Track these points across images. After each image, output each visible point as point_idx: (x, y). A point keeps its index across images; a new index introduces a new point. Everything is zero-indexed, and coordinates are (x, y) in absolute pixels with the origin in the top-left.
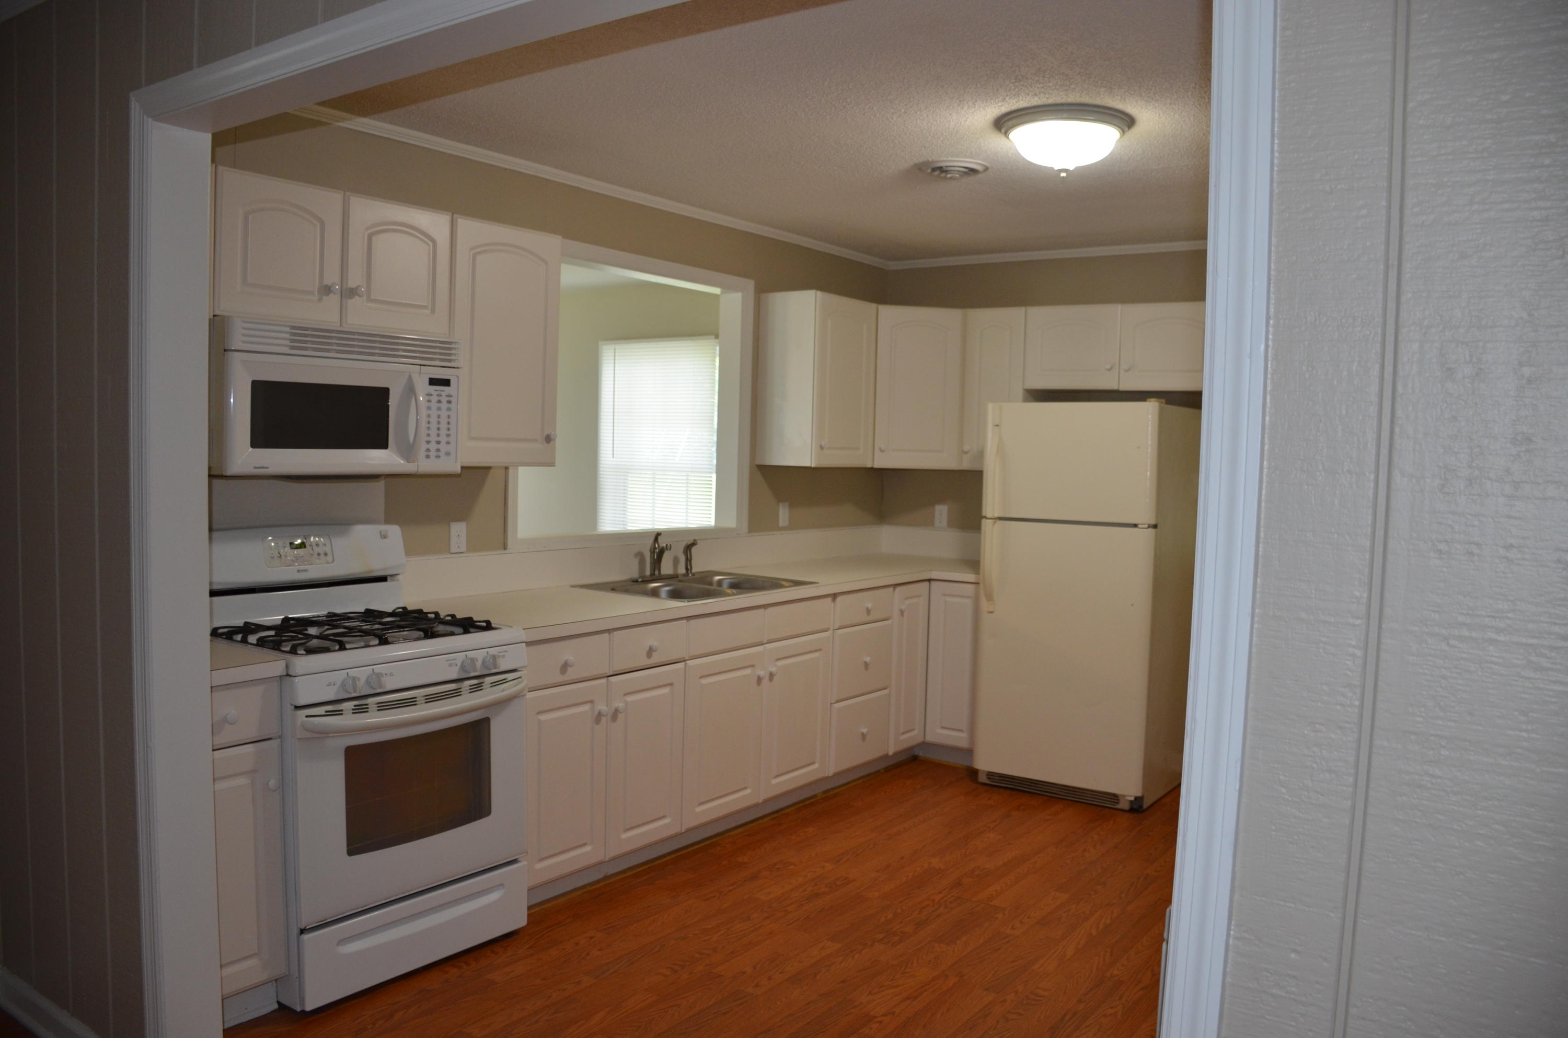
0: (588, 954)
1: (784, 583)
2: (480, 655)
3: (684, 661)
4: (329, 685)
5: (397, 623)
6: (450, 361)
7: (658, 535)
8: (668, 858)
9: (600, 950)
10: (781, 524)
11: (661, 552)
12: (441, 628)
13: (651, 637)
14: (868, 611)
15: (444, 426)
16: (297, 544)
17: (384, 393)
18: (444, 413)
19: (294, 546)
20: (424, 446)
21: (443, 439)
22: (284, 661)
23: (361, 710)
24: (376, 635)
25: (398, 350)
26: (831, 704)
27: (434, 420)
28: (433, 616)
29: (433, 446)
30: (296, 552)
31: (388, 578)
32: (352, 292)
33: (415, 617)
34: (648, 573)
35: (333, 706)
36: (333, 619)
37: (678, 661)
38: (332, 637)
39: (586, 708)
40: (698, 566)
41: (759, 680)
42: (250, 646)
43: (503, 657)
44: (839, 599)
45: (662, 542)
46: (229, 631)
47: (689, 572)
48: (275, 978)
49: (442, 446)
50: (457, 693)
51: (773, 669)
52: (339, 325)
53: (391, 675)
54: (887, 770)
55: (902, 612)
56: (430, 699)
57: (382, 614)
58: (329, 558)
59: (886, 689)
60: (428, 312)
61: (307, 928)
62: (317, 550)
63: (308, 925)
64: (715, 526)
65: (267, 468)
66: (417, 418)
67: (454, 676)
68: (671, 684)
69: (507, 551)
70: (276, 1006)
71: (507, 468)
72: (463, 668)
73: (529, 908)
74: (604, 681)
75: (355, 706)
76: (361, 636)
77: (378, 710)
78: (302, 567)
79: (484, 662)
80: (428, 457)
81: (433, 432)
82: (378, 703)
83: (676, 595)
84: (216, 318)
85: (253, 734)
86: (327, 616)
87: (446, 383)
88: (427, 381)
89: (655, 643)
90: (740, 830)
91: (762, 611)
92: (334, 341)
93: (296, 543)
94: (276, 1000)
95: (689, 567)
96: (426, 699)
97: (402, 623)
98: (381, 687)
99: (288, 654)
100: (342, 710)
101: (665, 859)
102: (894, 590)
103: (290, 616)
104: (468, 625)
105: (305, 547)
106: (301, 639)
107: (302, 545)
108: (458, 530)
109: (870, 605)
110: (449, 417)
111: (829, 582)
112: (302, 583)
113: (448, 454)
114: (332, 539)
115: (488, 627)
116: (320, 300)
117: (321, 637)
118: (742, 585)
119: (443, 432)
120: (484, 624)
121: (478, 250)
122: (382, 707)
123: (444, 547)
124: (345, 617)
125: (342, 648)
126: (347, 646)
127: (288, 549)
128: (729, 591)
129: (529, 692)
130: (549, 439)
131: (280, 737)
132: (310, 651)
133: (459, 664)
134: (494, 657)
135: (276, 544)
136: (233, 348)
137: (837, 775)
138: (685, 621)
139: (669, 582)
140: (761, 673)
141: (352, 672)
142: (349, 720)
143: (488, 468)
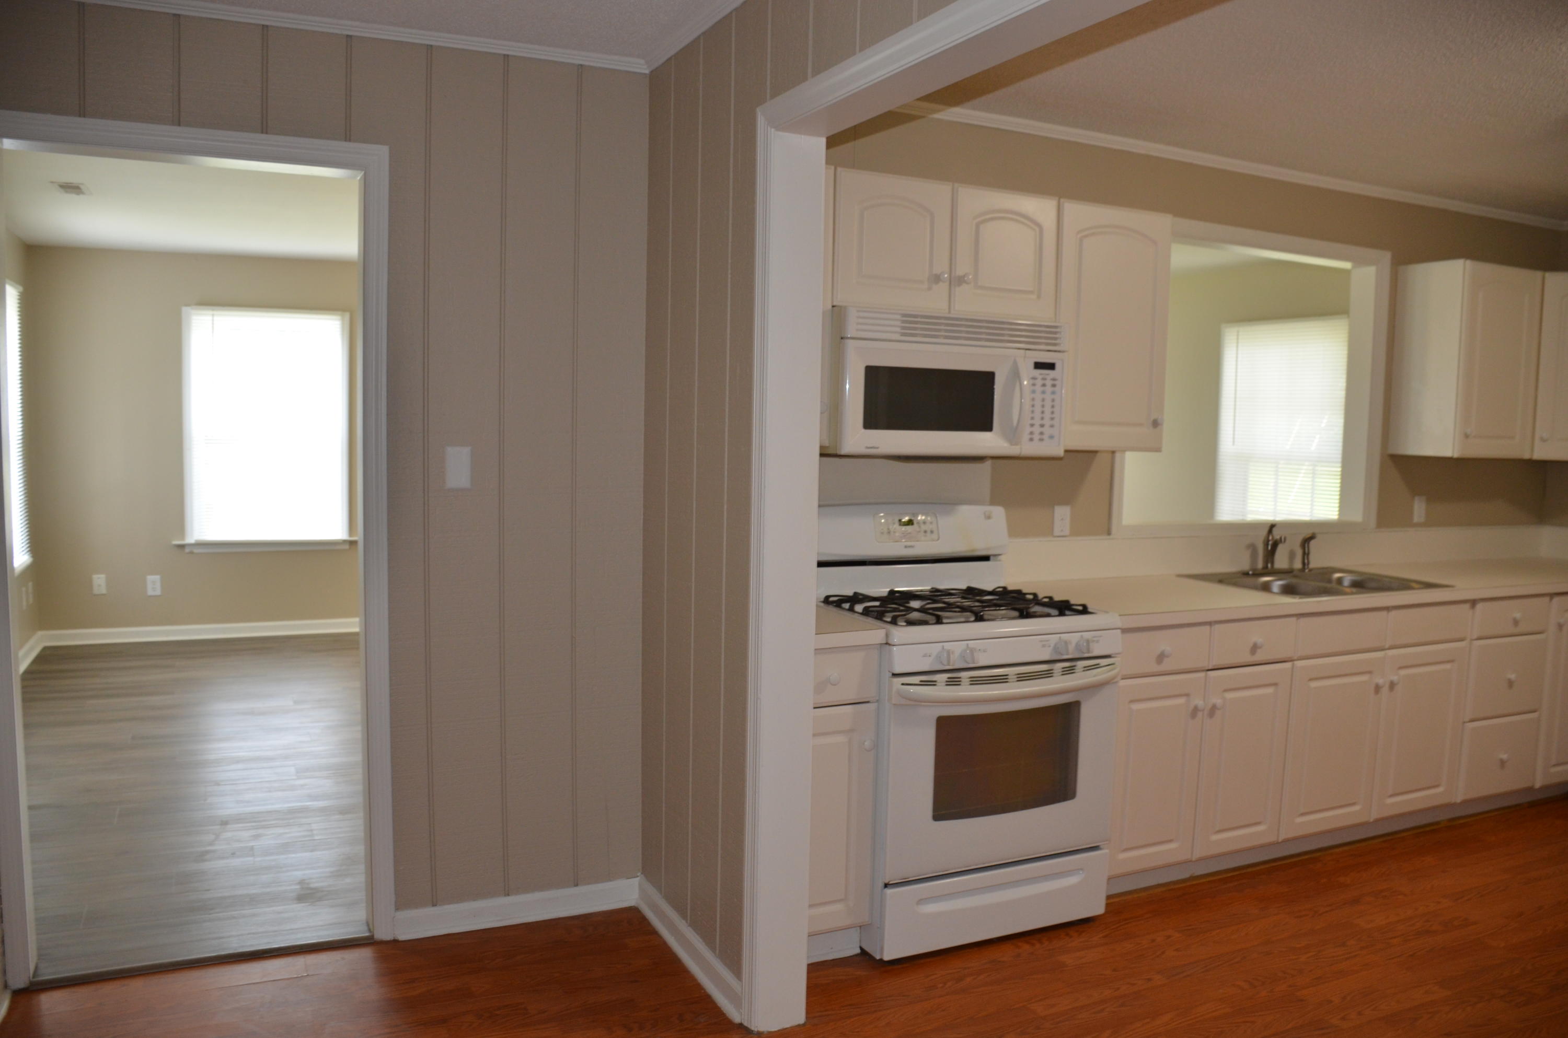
0: (1163, 953)
1: (1414, 585)
2: (1074, 638)
3: (1292, 660)
4: (925, 656)
5: (995, 601)
6: (1055, 345)
7: (1272, 526)
8: (1262, 867)
9: (1177, 950)
10: (1416, 519)
11: (1275, 545)
12: (1037, 609)
13: (1256, 633)
14: (1516, 622)
15: (1048, 410)
16: (904, 522)
17: (989, 377)
18: (1048, 397)
19: (902, 523)
20: (1028, 429)
21: (1047, 422)
22: (884, 630)
23: (954, 682)
24: (972, 612)
25: (1003, 335)
26: (1464, 722)
27: (1038, 403)
28: (1031, 597)
29: (1037, 429)
30: (904, 528)
31: (991, 558)
32: (961, 280)
33: (1013, 597)
34: (1260, 565)
35: (927, 676)
36: (935, 595)
37: (1286, 660)
38: (931, 611)
39: (1181, 701)
40: (1316, 562)
41: (1378, 688)
42: (856, 614)
43: (1098, 641)
44: (1479, 606)
45: (1277, 534)
46: (838, 600)
47: (1306, 567)
48: (859, 925)
49: (1045, 430)
50: (1048, 674)
51: (1395, 678)
52: (947, 311)
53: (985, 651)
54: (1532, 805)
55: (1560, 626)
56: (1022, 678)
57: (982, 592)
58: (935, 536)
59: (1534, 711)
60: (1034, 297)
61: (891, 883)
62: (924, 527)
63: (892, 881)
64: (1339, 519)
65: (877, 448)
66: (1021, 402)
67: (1046, 657)
68: (1275, 684)
69: (1111, 537)
70: (858, 951)
71: (1113, 452)
72: (1056, 649)
73: (1109, 897)
74: (1202, 675)
75: (949, 678)
76: (959, 612)
77: (971, 684)
78: (909, 544)
79: (1077, 645)
80: (1031, 440)
81: (1038, 415)
82: (971, 678)
83: (1289, 590)
84: (834, 308)
85: (852, 697)
86: (931, 592)
87: (1051, 366)
88: (1032, 365)
89: (1260, 641)
90: (1346, 848)
91: (1384, 613)
92: (943, 327)
93: (903, 520)
94: (858, 946)
95: (1306, 561)
96: (1018, 678)
97: (999, 602)
98: (974, 663)
99: (889, 624)
100: (935, 681)
101: (1258, 868)
102: (1551, 600)
103: (896, 589)
104: (1063, 608)
105: (912, 524)
106: (902, 611)
107: (910, 522)
108: (1062, 514)
109: (1518, 615)
110: (1053, 400)
111: (1466, 587)
112: (909, 558)
113: (1051, 437)
114: (938, 518)
115: (1084, 611)
116: (930, 289)
117: (921, 610)
118: (1362, 585)
119: (1047, 415)
120: (1080, 608)
121: (1086, 233)
122: (975, 681)
123: (1047, 531)
124: (947, 593)
125: (939, 621)
126: (945, 621)
127: (897, 526)
128: (1348, 590)
129: (1122, 679)
130: (1156, 424)
131: (877, 701)
132: (910, 623)
133: (1052, 645)
134: (1088, 642)
135: (886, 520)
136: (849, 336)
137: (1465, 802)
138: (1294, 619)
139: (1283, 576)
140: (1380, 681)
141: (947, 646)
142: (942, 691)
143: (1095, 452)
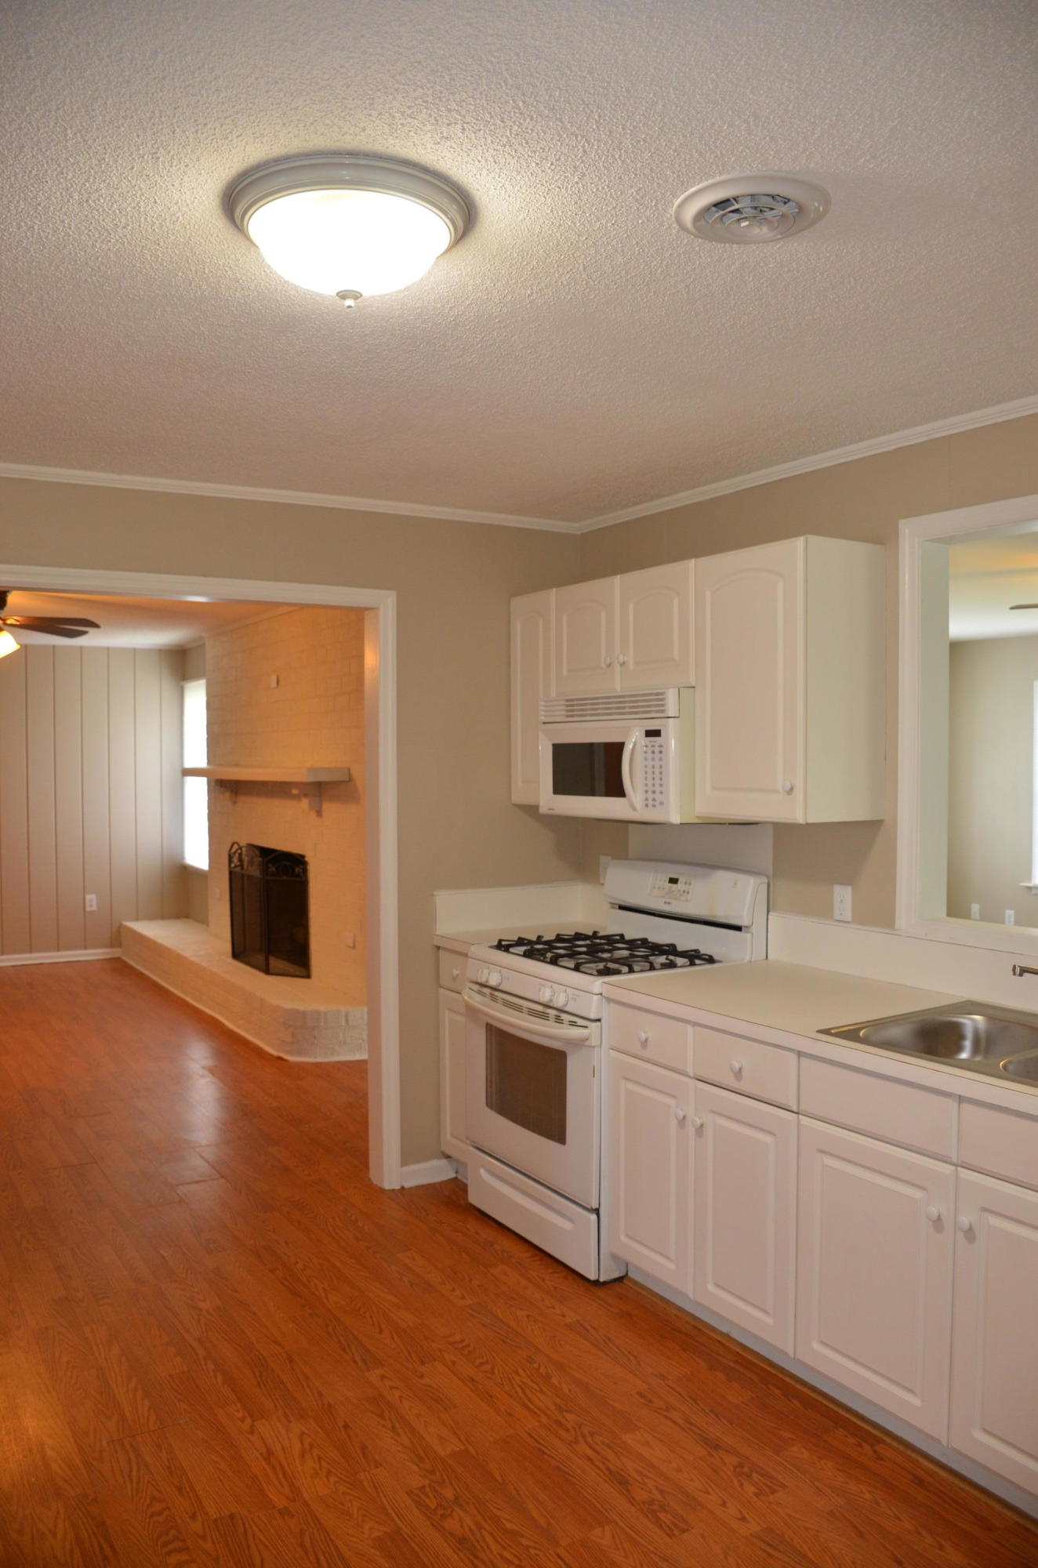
3: (793, 1112)
6: (660, 712)
15: (657, 776)
17: (619, 748)
18: (657, 764)
19: (671, 881)
20: (644, 796)
21: (657, 788)
27: (650, 770)
29: (650, 796)
30: (670, 886)
31: (743, 929)
37: (784, 1107)
39: (669, 1101)
49: (657, 796)
62: (684, 887)
78: (668, 901)
80: (647, 806)
81: (650, 782)
87: (658, 733)
88: (644, 734)
91: (950, 1103)
105: (678, 883)
107: (676, 881)
108: (843, 897)
110: (661, 767)
113: (661, 803)
119: (657, 782)
127: (666, 883)
129: (612, 1050)
